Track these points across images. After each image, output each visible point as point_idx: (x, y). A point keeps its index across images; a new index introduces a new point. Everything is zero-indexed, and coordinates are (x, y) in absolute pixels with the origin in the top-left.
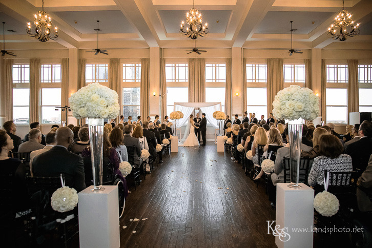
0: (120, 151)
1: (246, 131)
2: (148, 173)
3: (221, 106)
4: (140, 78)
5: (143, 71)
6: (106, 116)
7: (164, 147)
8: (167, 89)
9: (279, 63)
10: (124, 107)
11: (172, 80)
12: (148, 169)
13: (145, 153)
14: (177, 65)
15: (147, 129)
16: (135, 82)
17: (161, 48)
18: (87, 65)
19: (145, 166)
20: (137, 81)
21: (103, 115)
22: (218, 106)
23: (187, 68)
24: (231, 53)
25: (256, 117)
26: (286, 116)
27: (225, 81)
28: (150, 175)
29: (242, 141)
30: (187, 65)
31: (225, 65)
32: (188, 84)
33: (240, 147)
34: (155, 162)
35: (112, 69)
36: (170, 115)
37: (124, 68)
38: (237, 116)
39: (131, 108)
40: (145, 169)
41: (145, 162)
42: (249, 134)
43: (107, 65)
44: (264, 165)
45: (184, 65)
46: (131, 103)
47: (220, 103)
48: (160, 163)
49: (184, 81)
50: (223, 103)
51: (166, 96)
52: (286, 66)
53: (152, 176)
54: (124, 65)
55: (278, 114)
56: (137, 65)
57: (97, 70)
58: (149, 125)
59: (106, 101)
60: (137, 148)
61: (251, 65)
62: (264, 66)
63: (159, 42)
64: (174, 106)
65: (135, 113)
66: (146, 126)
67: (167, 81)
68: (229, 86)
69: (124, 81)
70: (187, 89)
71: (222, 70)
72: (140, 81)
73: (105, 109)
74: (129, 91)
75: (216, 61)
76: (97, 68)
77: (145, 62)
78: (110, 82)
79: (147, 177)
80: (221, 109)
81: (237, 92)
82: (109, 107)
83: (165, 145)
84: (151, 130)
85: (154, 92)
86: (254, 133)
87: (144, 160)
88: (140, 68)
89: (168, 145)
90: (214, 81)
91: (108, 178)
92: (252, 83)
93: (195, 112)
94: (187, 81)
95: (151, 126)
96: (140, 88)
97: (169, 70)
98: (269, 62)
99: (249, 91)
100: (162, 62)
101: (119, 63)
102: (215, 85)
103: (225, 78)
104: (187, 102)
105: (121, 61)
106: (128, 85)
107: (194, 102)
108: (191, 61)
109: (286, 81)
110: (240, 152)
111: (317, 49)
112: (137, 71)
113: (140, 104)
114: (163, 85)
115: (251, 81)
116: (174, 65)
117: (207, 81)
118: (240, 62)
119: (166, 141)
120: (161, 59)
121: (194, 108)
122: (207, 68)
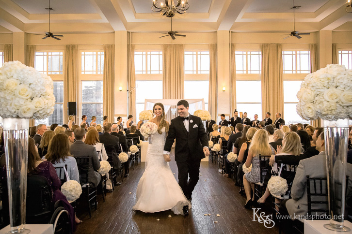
0: (66, 166)
1: (239, 135)
2: (109, 191)
3: (204, 104)
4: (103, 70)
5: (107, 60)
6: (30, 115)
7: (131, 156)
8: (137, 82)
9: (277, 50)
10: (83, 105)
11: (143, 71)
12: (109, 186)
13: (105, 166)
14: (149, 53)
15: (110, 133)
16: (97, 75)
17: (128, 33)
18: (37, 54)
19: (105, 182)
20: (99, 73)
21: (25, 112)
22: (200, 103)
23: (161, 57)
24: (216, 38)
25: (248, 117)
26: (324, 113)
27: (208, 73)
28: (111, 195)
29: (234, 148)
30: (161, 53)
31: (208, 53)
32: (162, 76)
33: (231, 156)
34: (120, 176)
35: (67, 58)
36: (140, 114)
37: (83, 57)
38: (223, 115)
39: (93, 107)
40: (105, 186)
41: (105, 177)
42: (245, 140)
43: (62, 53)
44: (273, 185)
45: (157, 53)
46: (94, 100)
47: (202, 100)
48: (126, 177)
49: (157, 73)
50: (207, 100)
51: (135, 91)
52: (285, 53)
53: (115, 196)
54: (83, 53)
55: (310, 111)
56: (99, 53)
57: (50, 60)
58: (112, 128)
59: (29, 90)
60: (92, 159)
61: (241, 53)
62: (257, 53)
63: (126, 24)
64: (145, 103)
65: (98, 113)
66: (108, 129)
67: (136, 73)
68: (214, 78)
69: (83, 73)
70: (161, 83)
71: (205, 59)
72: (102, 73)
73: (28, 103)
74: (91, 87)
75: (197, 47)
76: (50, 57)
77: (109, 50)
78: (65, 75)
79: (109, 197)
80: (204, 107)
81: (223, 86)
82: (35, 100)
83: (133, 154)
84: (114, 134)
85: (120, 86)
86: (251, 138)
87: (103, 175)
88: (103, 57)
89: (137, 153)
90: (195, 73)
91: (44, 207)
92: (243, 75)
93: (171, 112)
94: (161, 73)
95: (115, 129)
96: (103, 82)
97: (138, 59)
98: (264, 47)
99: (239, 85)
100: (130, 49)
101: (76, 51)
102: (197, 77)
103: (208, 69)
104: (162, 98)
105: (79, 48)
106: (89, 78)
107: (170, 98)
108: (166, 47)
109: (286, 72)
110: (231, 163)
111: (326, 31)
112: (99, 60)
113: (102, 102)
114: (130, 77)
115: (241, 72)
116: (144, 53)
117: (186, 73)
118: (227, 49)
119: (134, 148)
120: (128, 46)
121: (169, 107)
122: (185, 56)
